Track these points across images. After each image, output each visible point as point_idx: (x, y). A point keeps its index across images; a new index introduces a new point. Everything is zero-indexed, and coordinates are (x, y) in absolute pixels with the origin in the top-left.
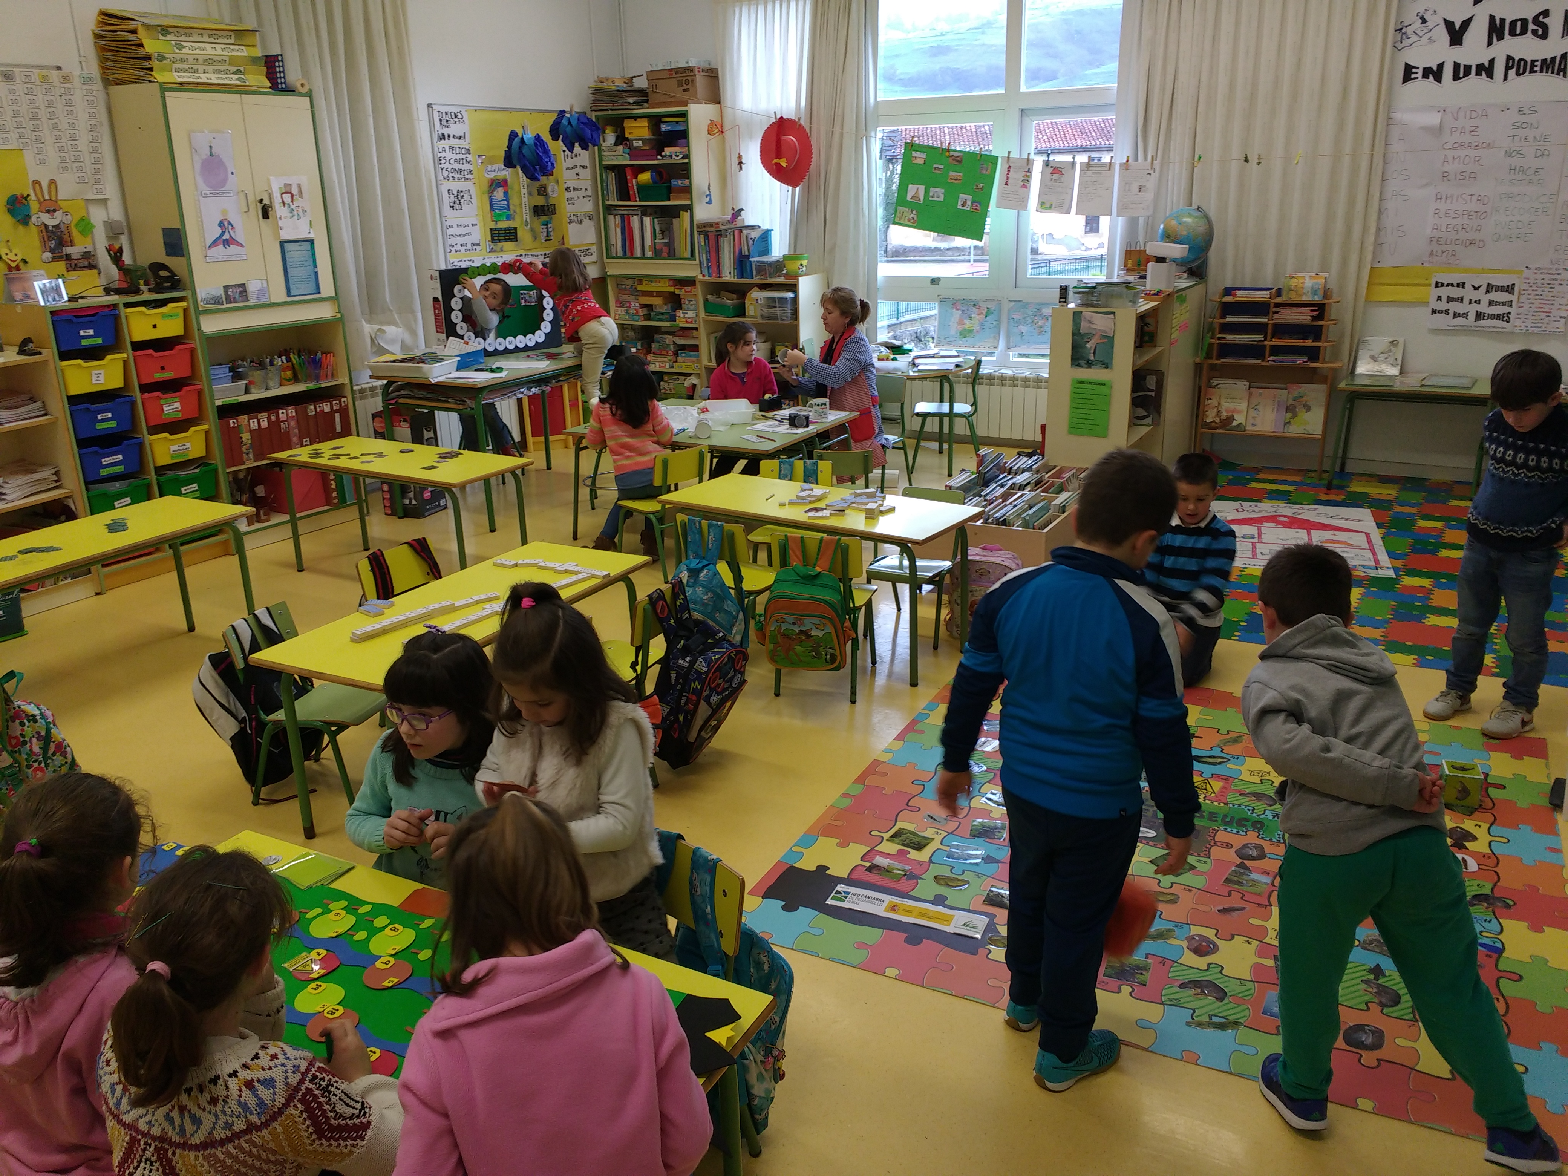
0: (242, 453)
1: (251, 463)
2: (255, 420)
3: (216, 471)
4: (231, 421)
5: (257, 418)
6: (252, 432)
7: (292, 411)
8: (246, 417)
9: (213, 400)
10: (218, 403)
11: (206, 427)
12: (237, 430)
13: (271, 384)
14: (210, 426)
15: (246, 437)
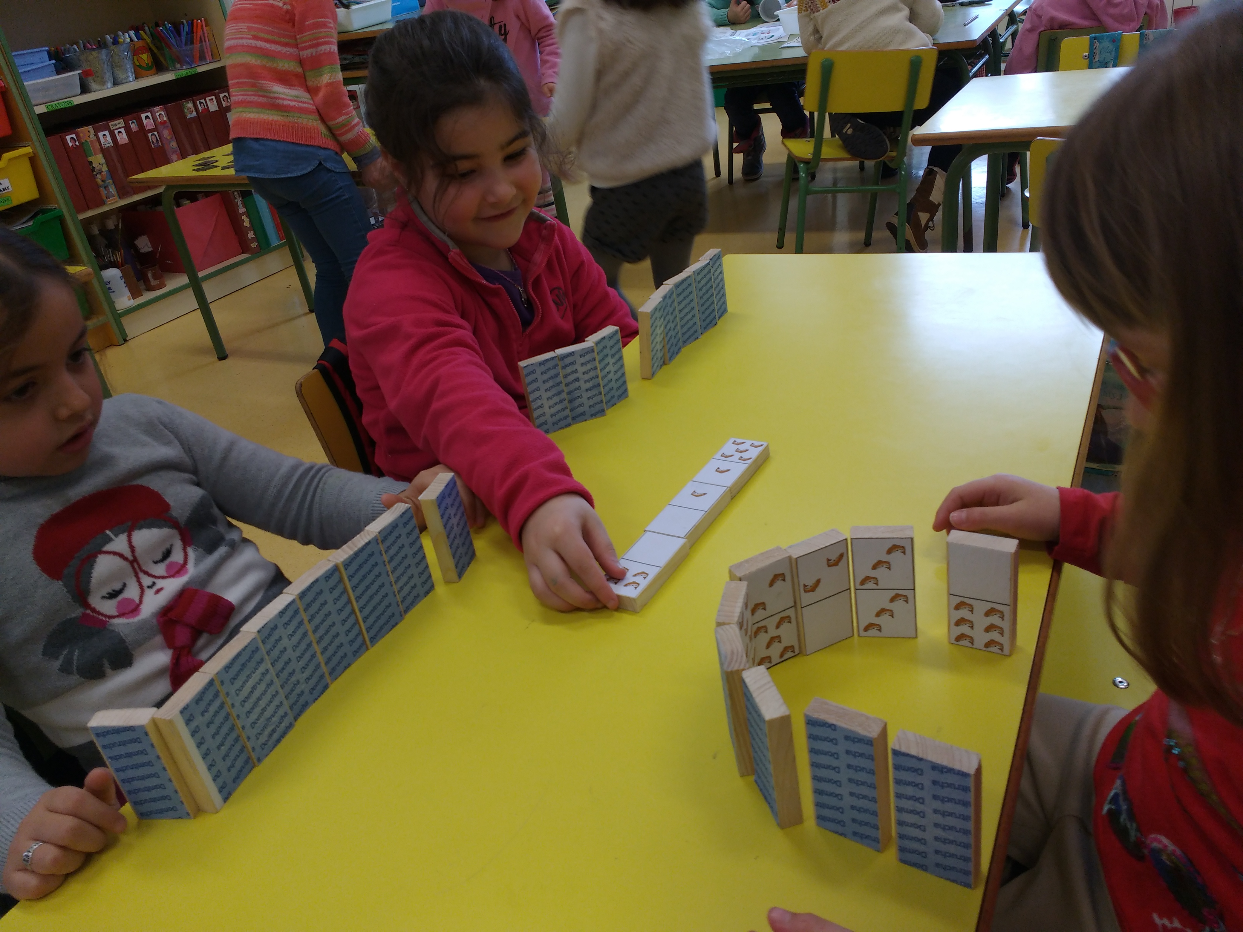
0: (98, 186)
1: (115, 202)
2: (107, 133)
3: (61, 220)
4: (68, 138)
5: (108, 128)
6: (105, 151)
7: (160, 113)
8: (90, 128)
9: (29, 108)
10: (40, 110)
11: (28, 150)
12: (81, 150)
13: (121, 75)
14: (34, 148)
15: (98, 160)
